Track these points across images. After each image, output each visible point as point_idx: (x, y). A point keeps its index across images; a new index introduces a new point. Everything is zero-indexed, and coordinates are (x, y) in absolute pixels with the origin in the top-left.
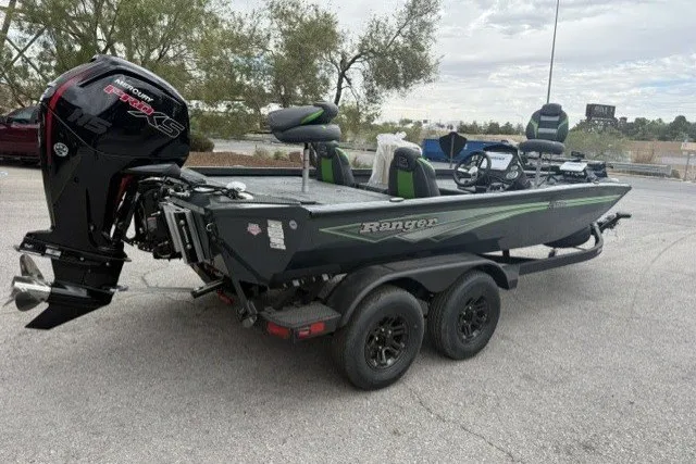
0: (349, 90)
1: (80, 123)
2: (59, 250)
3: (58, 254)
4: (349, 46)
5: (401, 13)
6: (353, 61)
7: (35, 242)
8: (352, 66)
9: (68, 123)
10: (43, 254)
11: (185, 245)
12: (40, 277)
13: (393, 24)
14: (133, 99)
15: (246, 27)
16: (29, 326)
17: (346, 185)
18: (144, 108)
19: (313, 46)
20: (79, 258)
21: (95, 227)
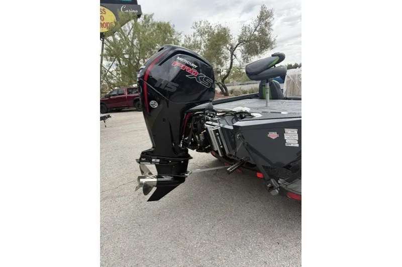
0: (235, 59)
1: (162, 87)
2: (158, 158)
3: (158, 160)
4: (234, 40)
5: (256, 21)
6: (236, 47)
7: (146, 156)
8: (237, 48)
9: (155, 88)
10: (151, 162)
11: (219, 146)
12: (150, 174)
13: (252, 27)
14: (188, 68)
15: (192, 40)
16: (149, 200)
17: (280, 99)
18: (193, 73)
19: (221, 43)
20: (168, 162)
21: (175, 144)
